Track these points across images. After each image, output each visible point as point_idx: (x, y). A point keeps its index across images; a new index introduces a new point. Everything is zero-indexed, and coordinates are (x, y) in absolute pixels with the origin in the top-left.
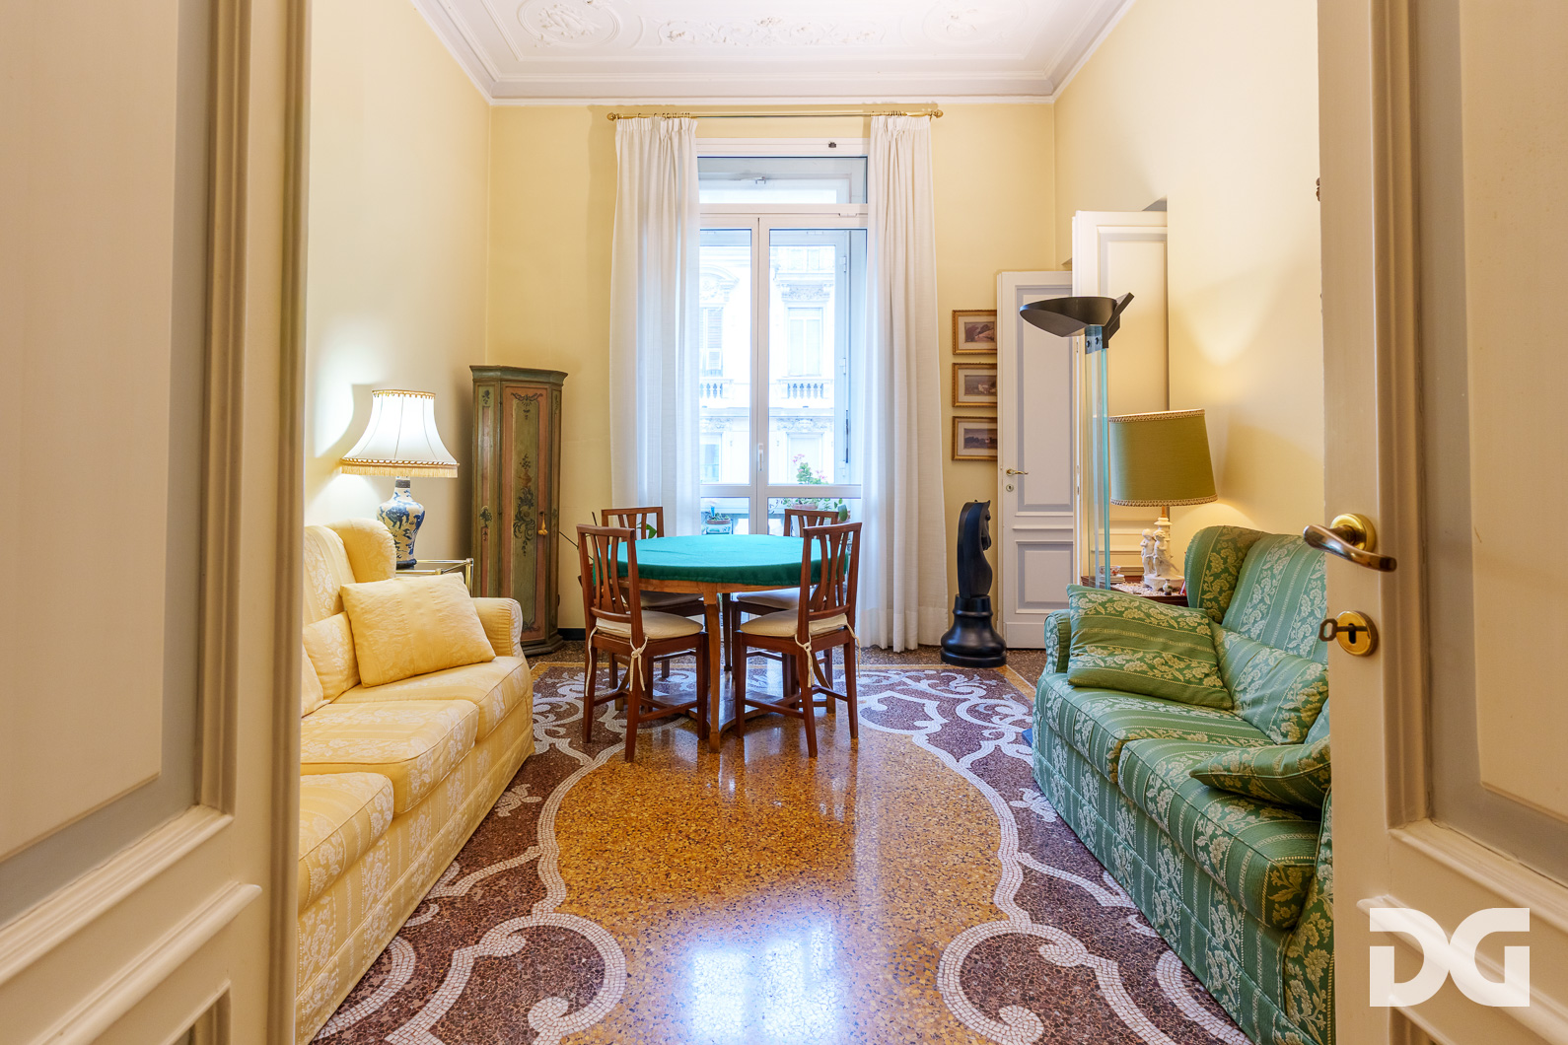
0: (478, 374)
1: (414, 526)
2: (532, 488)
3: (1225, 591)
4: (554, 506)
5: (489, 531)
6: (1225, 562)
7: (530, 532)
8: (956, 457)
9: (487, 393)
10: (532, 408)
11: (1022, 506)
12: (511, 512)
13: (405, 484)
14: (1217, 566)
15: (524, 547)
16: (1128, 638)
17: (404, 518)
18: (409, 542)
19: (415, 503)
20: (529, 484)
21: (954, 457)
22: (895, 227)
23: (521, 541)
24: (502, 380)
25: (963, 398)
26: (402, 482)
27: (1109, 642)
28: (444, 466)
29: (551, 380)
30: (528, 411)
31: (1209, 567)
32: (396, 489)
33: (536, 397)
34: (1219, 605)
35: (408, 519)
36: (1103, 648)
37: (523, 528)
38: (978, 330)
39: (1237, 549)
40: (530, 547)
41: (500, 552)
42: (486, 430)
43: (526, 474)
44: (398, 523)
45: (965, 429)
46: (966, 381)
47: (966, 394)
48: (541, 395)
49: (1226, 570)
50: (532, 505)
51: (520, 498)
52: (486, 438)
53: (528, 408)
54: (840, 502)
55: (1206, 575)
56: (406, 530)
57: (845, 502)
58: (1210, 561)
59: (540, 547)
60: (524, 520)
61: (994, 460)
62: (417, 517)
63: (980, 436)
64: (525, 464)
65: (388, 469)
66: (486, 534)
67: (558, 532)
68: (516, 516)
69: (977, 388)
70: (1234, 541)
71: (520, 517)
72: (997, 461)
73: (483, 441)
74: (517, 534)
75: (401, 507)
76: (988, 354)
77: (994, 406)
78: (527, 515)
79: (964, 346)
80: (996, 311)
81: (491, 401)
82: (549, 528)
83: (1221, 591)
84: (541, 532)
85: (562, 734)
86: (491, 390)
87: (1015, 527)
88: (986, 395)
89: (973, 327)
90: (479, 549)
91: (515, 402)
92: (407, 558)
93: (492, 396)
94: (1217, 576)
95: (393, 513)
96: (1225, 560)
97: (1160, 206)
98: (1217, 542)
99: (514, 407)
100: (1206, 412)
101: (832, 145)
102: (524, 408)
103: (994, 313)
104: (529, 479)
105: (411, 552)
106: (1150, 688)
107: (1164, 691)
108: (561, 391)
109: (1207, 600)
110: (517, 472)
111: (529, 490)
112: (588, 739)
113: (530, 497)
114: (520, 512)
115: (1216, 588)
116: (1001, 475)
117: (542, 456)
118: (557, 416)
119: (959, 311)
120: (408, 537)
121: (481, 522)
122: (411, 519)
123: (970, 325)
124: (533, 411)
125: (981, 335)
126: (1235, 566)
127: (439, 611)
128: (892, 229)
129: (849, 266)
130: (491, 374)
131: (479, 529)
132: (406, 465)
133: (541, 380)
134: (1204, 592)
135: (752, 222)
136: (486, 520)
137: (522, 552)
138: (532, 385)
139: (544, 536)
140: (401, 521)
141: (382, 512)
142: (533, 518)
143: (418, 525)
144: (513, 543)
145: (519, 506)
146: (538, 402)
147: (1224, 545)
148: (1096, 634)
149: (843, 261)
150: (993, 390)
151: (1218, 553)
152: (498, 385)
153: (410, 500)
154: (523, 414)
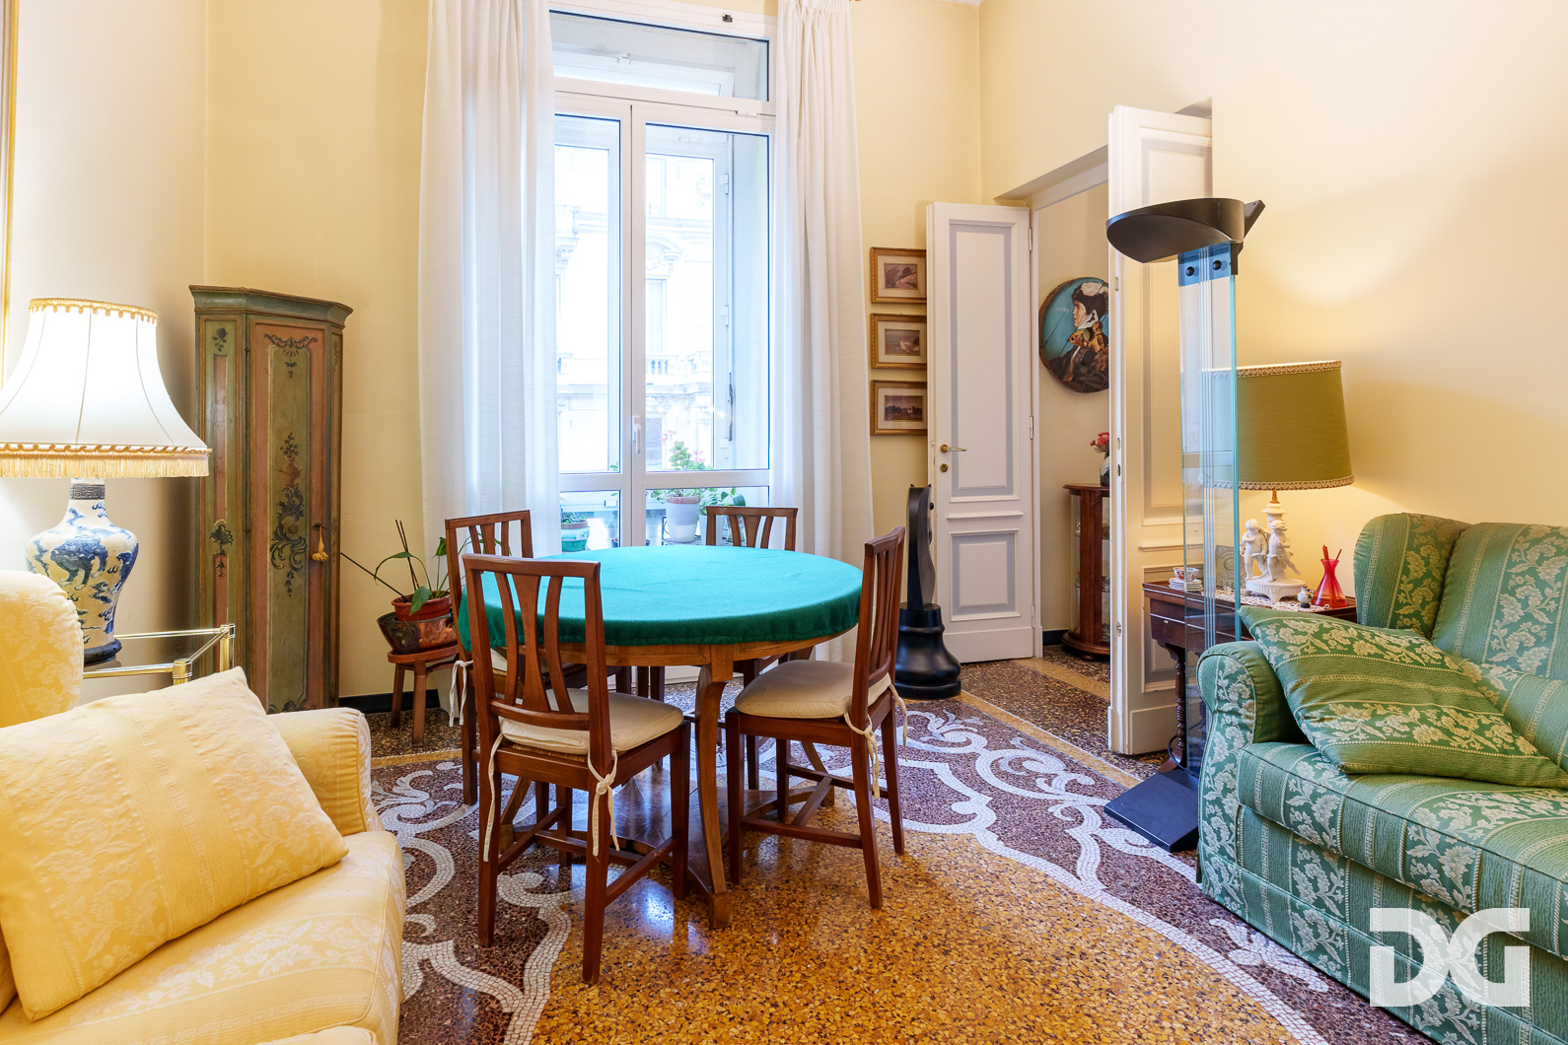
0: (206, 301)
1: (118, 576)
2: (302, 488)
3: (1428, 603)
4: (334, 515)
5: (227, 562)
6: (1427, 564)
7: (298, 558)
8: (877, 431)
9: (222, 333)
10: (301, 360)
11: (957, 491)
12: (266, 527)
13: (96, 493)
14: (1417, 569)
15: (288, 583)
16: (1379, 686)
17: (96, 562)
18: (107, 607)
19: (117, 530)
20: (296, 481)
21: (874, 432)
22: (811, 134)
23: (283, 573)
24: (248, 312)
25: (884, 358)
26: (87, 487)
27: (1361, 695)
28: (188, 455)
29: (329, 318)
30: (294, 365)
31: (1406, 571)
32: (73, 504)
33: (305, 343)
34: (1421, 621)
35: (103, 563)
36: (1358, 706)
37: (287, 551)
38: (900, 274)
39: (1439, 545)
40: (298, 581)
41: (247, 594)
42: (221, 395)
43: (291, 465)
44: (82, 573)
45: (886, 397)
46: (886, 337)
47: (887, 353)
48: (315, 340)
49: (1428, 574)
50: (301, 514)
51: (282, 504)
52: (221, 407)
53: (293, 360)
54: (733, 492)
55: (1401, 582)
56: (98, 587)
57: (739, 492)
58: (1407, 563)
59: (315, 579)
60: (289, 540)
61: (922, 434)
62: (124, 557)
63: (903, 405)
64: (290, 450)
65: (58, 462)
66: (222, 565)
67: (339, 553)
68: (275, 533)
69: (899, 346)
70: (1432, 533)
71: (281, 534)
72: (926, 435)
73: (214, 412)
74: (277, 561)
75: (90, 541)
76: (912, 304)
77: (922, 367)
78: (293, 530)
79: (884, 292)
80: (925, 251)
81: (229, 347)
82: (327, 549)
83: (1424, 604)
84: (317, 556)
85: (429, 931)
86: (229, 328)
87: (952, 516)
88: (909, 354)
89: (894, 269)
90: (210, 592)
91: (271, 349)
92: (102, 642)
93: (230, 338)
94: (1417, 583)
95: (69, 553)
96: (1426, 560)
97: (1203, 111)
98: (1412, 536)
99: (270, 357)
100: (1343, 365)
101: (727, 18)
102: (286, 359)
103: (921, 254)
104: (295, 474)
105: (110, 628)
106: (1464, 768)
107: (1482, 770)
108: (341, 336)
109: (1405, 616)
110: (276, 461)
111: (297, 491)
112: (488, 937)
113: (297, 502)
114: (281, 527)
115: (1417, 598)
116: (933, 452)
117: (317, 437)
118: (336, 374)
119: (880, 249)
120: (105, 599)
121: (214, 547)
122: (111, 562)
123: (891, 267)
124: (301, 368)
125: (902, 280)
126: (1438, 568)
127: (214, 770)
128: (808, 136)
129: (731, 187)
130: (230, 301)
131: (210, 558)
132: (101, 454)
133: (313, 316)
134: (1399, 606)
135: (620, 110)
136: (222, 543)
137: (285, 589)
138: (300, 323)
139: (321, 563)
140: (88, 569)
141: (42, 551)
142: (303, 535)
143: (126, 572)
144: (270, 578)
145: (280, 517)
146: (310, 351)
147: (1422, 539)
148: (1334, 685)
149: (724, 179)
150: (916, 349)
151: (1418, 551)
152: (241, 320)
153: (105, 523)
154: (284, 369)
